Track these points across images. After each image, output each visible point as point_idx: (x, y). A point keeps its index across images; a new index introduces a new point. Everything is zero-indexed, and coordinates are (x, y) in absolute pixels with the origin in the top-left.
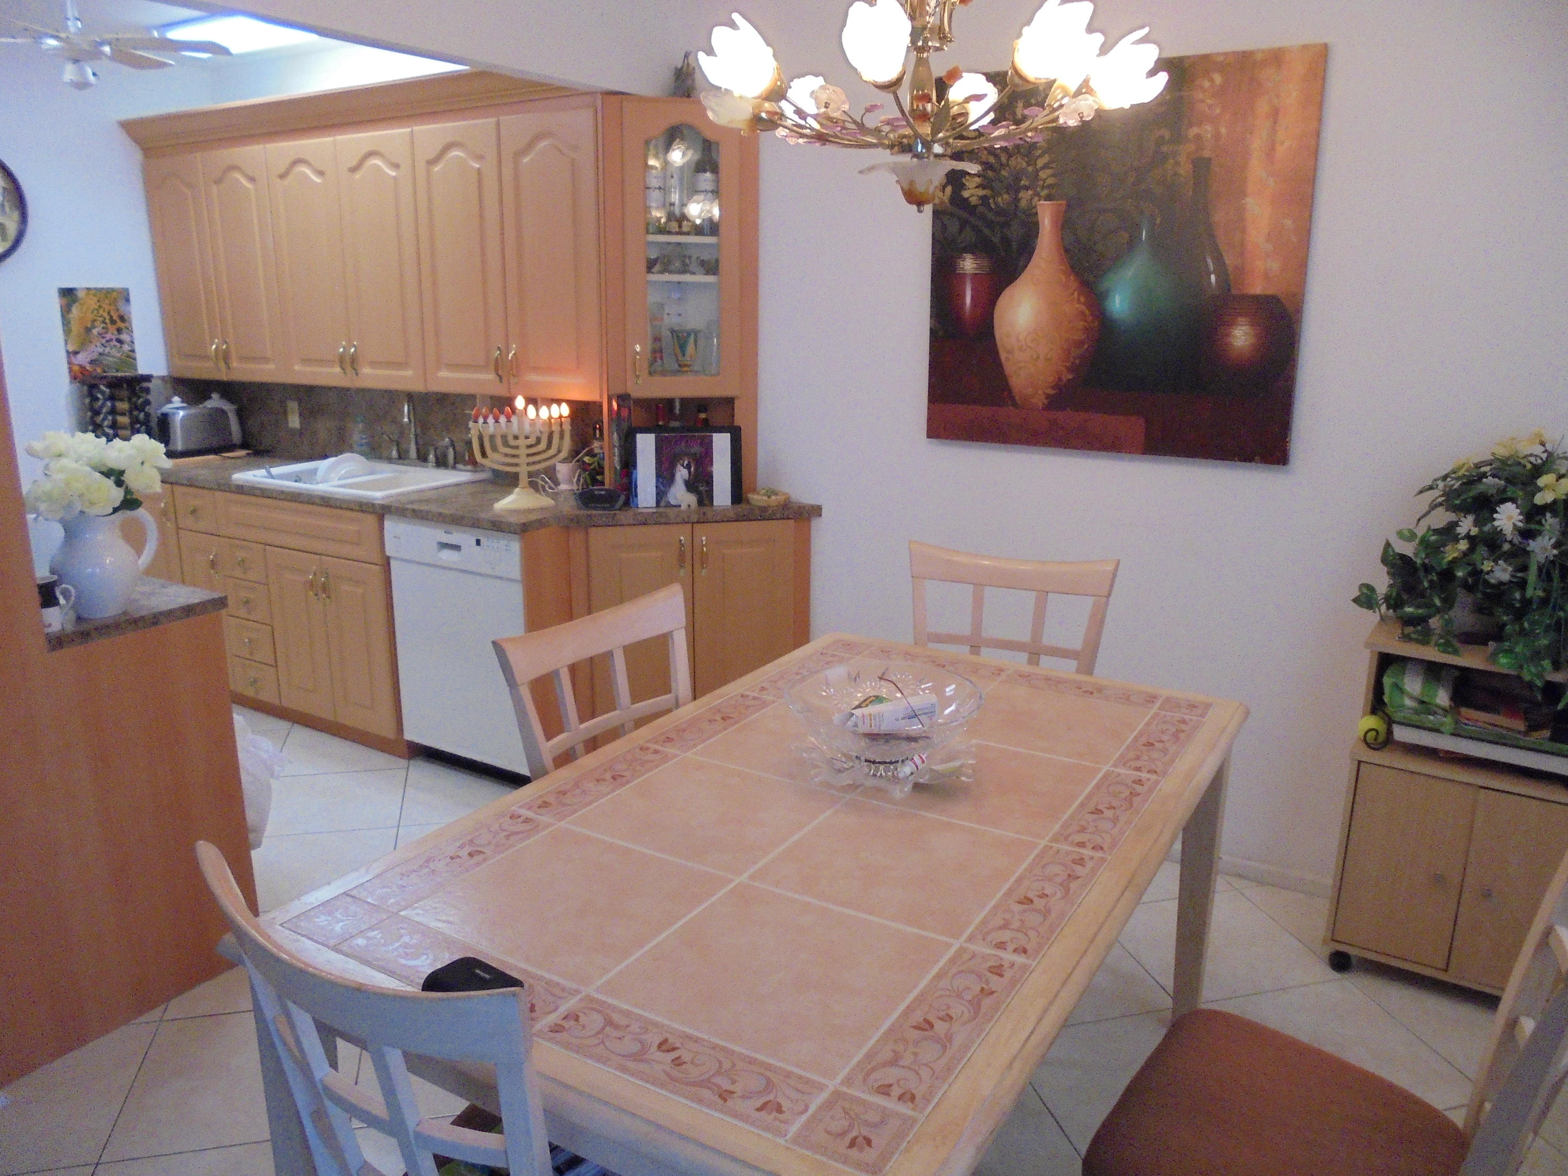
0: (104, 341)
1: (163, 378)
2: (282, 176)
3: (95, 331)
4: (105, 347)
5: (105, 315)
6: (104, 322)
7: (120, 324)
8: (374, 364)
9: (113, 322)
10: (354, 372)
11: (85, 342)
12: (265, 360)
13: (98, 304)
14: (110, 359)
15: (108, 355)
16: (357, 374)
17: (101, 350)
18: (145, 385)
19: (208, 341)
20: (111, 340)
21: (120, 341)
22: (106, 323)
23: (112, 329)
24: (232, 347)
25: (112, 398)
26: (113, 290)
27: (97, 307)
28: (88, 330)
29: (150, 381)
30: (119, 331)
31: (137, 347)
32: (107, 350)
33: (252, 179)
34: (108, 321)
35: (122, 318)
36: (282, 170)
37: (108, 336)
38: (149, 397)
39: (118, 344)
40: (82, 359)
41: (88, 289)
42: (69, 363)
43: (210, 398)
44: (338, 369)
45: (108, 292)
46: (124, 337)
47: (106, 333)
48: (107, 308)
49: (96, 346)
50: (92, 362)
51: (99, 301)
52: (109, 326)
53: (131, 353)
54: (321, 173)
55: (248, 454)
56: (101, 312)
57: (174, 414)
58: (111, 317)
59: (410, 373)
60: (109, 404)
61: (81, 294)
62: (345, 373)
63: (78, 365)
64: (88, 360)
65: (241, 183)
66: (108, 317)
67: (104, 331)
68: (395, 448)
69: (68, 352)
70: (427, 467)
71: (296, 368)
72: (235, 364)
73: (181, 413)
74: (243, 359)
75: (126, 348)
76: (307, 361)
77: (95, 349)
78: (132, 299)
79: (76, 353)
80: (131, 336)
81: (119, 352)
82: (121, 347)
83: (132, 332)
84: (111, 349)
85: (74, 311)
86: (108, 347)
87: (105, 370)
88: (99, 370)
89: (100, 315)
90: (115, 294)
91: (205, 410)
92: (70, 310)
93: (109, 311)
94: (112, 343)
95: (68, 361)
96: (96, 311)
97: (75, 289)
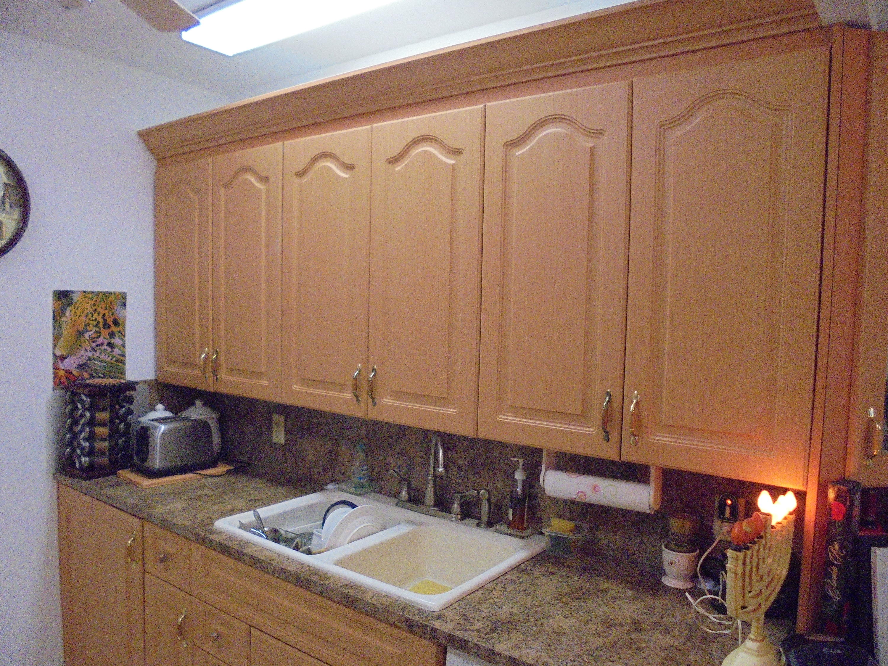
1: (149, 383)
2: (300, 174)
3: (87, 336)
4: (95, 351)
5: (100, 319)
6: (97, 326)
7: (113, 328)
8: (399, 394)
9: (106, 326)
10: (370, 400)
11: (74, 347)
12: (259, 375)
13: (94, 308)
14: (99, 364)
15: (99, 360)
16: (375, 404)
17: (90, 355)
18: (128, 393)
19: (198, 349)
20: (102, 344)
21: (111, 346)
22: (99, 328)
23: (105, 333)
24: (223, 359)
25: (92, 408)
26: (111, 294)
27: (92, 311)
28: (80, 334)
29: (134, 389)
30: (112, 335)
31: (128, 351)
32: (97, 354)
33: (264, 179)
34: (101, 325)
35: (116, 322)
36: (301, 167)
37: (99, 341)
38: (132, 407)
39: (109, 349)
40: (70, 364)
41: (84, 292)
42: (56, 368)
44: (348, 395)
45: (107, 295)
46: (117, 341)
47: (99, 337)
48: (102, 312)
49: (86, 350)
50: (80, 367)
51: (94, 305)
52: (102, 330)
53: (122, 358)
54: (349, 167)
55: (228, 472)
56: (95, 315)
57: (156, 428)
58: (105, 321)
59: (453, 411)
60: (88, 414)
61: (76, 298)
62: (358, 400)
63: (66, 371)
64: (76, 365)
65: (252, 183)
66: (101, 321)
67: (96, 335)
68: (405, 488)
69: (55, 356)
70: (450, 519)
71: (295, 387)
72: (223, 375)
73: (163, 428)
74: (231, 371)
75: (117, 352)
76: (305, 381)
77: (85, 353)
78: (128, 304)
79: (63, 358)
80: (123, 340)
81: (109, 356)
82: (112, 352)
83: (124, 336)
84: (100, 353)
85: (67, 314)
86: (98, 352)
87: (91, 377)
88: (86, 375)
89: (94, 319)
90: (112, 298)
91: (188, 424)
92: (63, 314)
93: (104, 315)
94: (103, 348)
95: (54, 365)
96: (90, 315)
97: (71, 292)
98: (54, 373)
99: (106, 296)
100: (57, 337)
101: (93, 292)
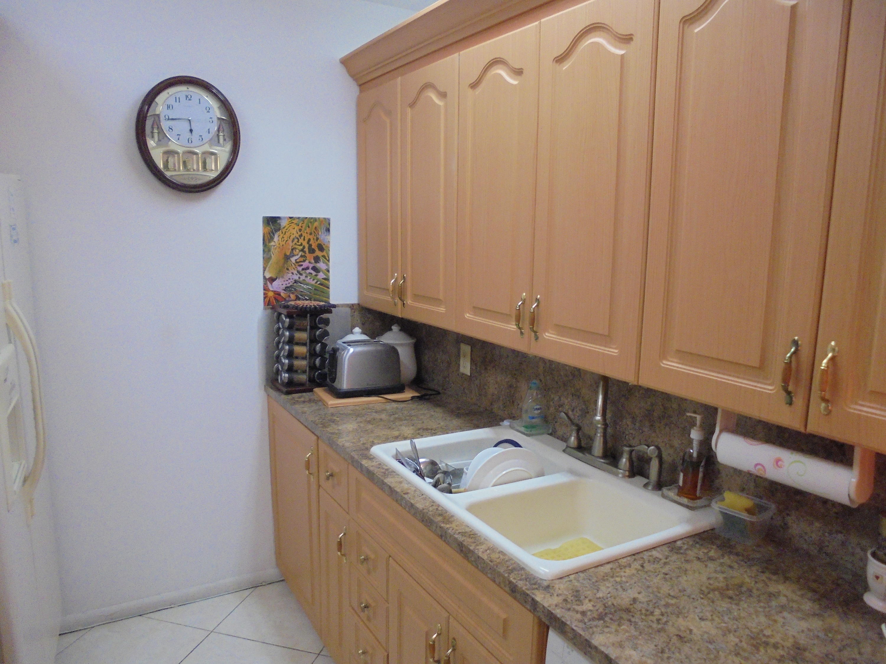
0: (300, 269)
1: (352, 306)
2: (474, 86)
3: (293, 259)
4: (301, 274)
5: (305, 243)
6: (302, 250)
7: (318, 253)
8: (561, 329)
9: (312, 251)
10: (533, 334)
11: (282, 270)
12: (437, 301)
13: (299, 233)
14: (305, 286)
15: (304, 282)
16: (537, 338)
17: (296, 277)
18: (325, 316)
19: (389, 273)
20: (307, 268)
21: (315, 269)
22: (305, 252)
23: (310, 257)
24: (409, 283)
25: (290, 328)
26: (315, 220)
27: (298, 236)
28: (287, 258)
29: (330, 312)
30: (317, 259)
31: (332, 276)
32: (303, 278)
33: (443, 95)
34: (306, 249)
35: (321, 248)
36: (474, 78)
37: (305, 264)
38: (328, 328)
39: (314, 273)
40: (278, 285)
41: (290, 218)
42: (266, 289)
43: (391, 329)
44: (513, 327)
46: (321, 265)
47: (304, 261)
48: (307, 237)
49: (293, 273)
50: (286, 289)
51: (300, 230)
52: (307, 254)
53: (326, 282)
54: (518, 72)
55: (413, 398)
56: (301, 241)
57: (344, 349)
58: (310, 246)
59: (614, 351)
60: (287, 333)
61: (284, 223)
62: (522, 333)
63: (274, 292)
64: (284, 286)
65: (432, 100)
66: (307, 246)
67: (302, 259)
68: (574, 434)
69: (264, 277)
70: (616, 475)
71: (467, 316)
72: (409, 301)
73: (352, 350)
74: (417, 297)
75: (321, 275)
76: (477, 310)
77: (292, 276)
78: (332, 228)
79: (272, 280)
80: (328, 265)
81: (313, 280)
82: (316, 275)
83: (329, 261)
84: (306, 277)
85: (276, 239)
86: (304, 275)
87: (298, 298)
88: (293, 297)
89: (300, 244)
90: (316, 224)
91: (380, 348)
92: (271, 239)
93: (309, 240)
94: (308, 271)
95: (264, 287)
96: (296, 240)
97: (279, 218)
98: (264, 294)
99: (311, 222)
100: (267, 260)
101: (299, 218)
